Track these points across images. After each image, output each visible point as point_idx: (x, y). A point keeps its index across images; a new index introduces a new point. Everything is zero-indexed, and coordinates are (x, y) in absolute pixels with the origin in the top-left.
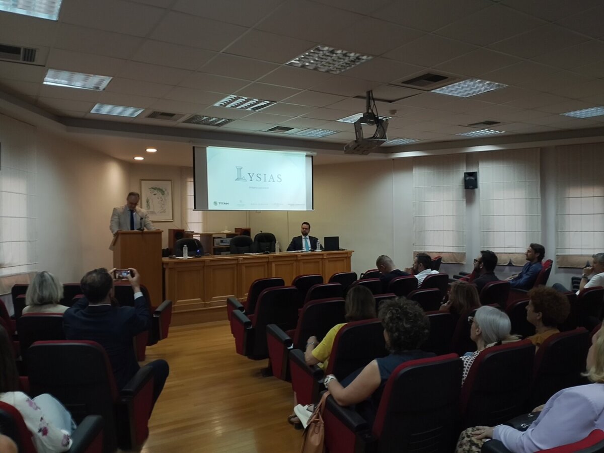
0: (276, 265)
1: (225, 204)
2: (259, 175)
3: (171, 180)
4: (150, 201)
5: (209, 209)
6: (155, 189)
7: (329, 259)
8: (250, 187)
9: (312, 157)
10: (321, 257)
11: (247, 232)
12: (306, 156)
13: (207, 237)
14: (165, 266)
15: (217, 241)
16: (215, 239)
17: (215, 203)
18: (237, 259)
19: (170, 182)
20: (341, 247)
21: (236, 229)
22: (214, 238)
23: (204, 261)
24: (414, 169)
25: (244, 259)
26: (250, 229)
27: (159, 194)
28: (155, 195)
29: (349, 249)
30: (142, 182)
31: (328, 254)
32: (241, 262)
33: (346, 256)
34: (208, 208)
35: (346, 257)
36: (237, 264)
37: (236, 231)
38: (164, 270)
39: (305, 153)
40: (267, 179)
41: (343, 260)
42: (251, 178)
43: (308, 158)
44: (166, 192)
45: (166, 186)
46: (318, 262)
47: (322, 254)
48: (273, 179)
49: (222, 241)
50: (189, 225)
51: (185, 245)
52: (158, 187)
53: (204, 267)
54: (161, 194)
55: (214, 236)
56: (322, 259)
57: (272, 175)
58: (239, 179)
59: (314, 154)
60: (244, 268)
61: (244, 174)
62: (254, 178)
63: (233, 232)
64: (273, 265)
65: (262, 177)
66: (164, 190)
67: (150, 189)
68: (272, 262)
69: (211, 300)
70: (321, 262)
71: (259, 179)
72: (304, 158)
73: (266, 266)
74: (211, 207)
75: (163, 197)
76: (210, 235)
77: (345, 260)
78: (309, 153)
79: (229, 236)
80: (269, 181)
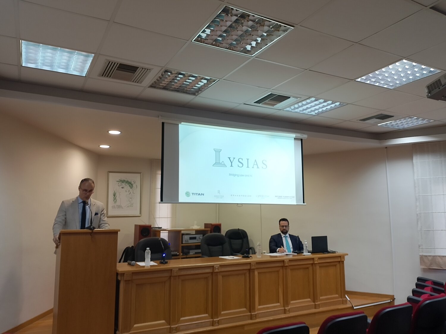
0: (259, 273)
1: (199, 194)
2: (240, 160)
3: (140, 173)
4: (117, 195)
5: (180, 201)
6: (123, 181)
7: (321, 265)
8: (230, 175)
9: (302, 140)
10: (311, 262)
11: (217, 228)
12: (295, 139)
13: (176, 234)
14: (119, 278)
15: (186, 238)
16: (183, 236)
17: (188, 194)
18: (213, 267)
19: (139, 175)
20: (330, 248)
21: (205, 224)
22: (183, 234)
23: (171, 270)
24: (414, 158)
25: (222, 266)
26: (220, 225)
27: (127, 187)
28: (122, 188)
29: (340, 251)
30: (110, 174)
31: (320, 258)
32: (217, 270)
33: (339, 260)
34: (178, 200)
35: (339, 262)
36: (212, 273)
37: (205, 227)
38: (118, 283)
39: (294, 135)
40: (251, 165)
41: (336, 265)
42: (232, 163)
43: (297, 141)
44: (134, 185)
45: (136, 178)
46: (308, 268)
47: (313, 259)
48: (257, 165)
49: (191, 238)
50: (157, 220)
51: (148, 248)
52: (126, 180)
53: (171, 277)
54: (129, 187)
55: (182, 232)
56: (312, 264)
57: (255, 161)
58: (218, 163)
59: (304, 136)
60: (220, 277)
61: (224, 159)
62: (235, 163)
63: (202, 227)
64: (256, 273)
65: (245, 162)
66: (133, 183)
67: (118, 181)
68: (254, 269)
69: (178, 321)
70: (311, 268)
71: (241, 165)
72: (293, 141)
73: (247, 275)
74: (182, 198)
75: (131, 190)
76: (178, 232)
77: (338, 266)
78: (299, 135)
79: (198, 232)
80: (253, 168)
